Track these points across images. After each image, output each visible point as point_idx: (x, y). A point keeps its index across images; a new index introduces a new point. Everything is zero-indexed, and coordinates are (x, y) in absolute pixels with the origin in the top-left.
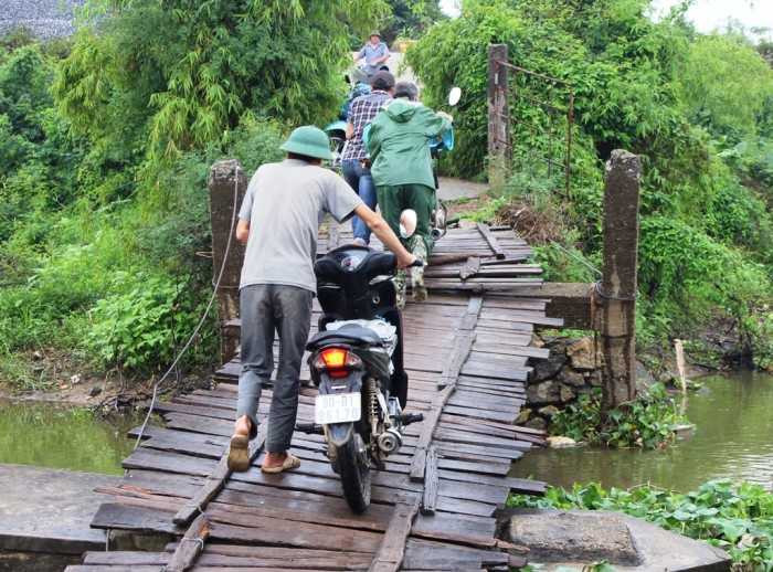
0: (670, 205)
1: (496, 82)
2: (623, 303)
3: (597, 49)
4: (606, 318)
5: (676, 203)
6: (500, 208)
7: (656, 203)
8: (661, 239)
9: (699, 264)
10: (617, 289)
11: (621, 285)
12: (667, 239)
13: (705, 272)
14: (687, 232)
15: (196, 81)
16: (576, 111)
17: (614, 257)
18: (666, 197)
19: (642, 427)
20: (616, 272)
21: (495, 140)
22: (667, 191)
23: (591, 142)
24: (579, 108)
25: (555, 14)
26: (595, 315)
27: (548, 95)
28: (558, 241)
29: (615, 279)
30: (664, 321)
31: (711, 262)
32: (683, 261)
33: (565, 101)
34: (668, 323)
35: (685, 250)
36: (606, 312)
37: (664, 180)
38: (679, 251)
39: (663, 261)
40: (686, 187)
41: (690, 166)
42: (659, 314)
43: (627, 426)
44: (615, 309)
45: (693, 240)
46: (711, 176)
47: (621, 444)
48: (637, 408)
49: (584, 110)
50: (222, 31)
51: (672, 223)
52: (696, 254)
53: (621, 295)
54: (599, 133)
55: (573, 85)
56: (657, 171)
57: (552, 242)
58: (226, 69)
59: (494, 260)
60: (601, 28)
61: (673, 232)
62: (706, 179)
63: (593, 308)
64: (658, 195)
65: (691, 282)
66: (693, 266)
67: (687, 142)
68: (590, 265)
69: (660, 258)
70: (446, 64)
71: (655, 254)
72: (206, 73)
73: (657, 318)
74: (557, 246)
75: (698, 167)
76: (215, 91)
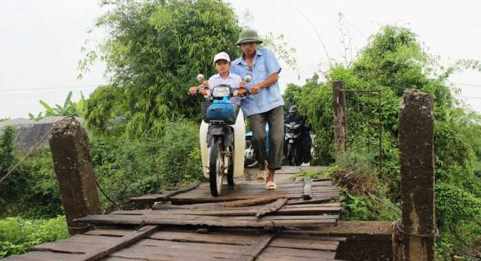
0: (447, 177)
1: (338, 102)
2: (423, 239)
4: (407, 254)
5: (450, 175)
6: (334, 172)
7: (439, 176)
8: (443, 196)
9: (468, 210)
10: (416, 226)
11: (420, 222)
12: (446, 196)
13: (471, 216)
14: (459, 192)
15: (153, 103)
16: (389, 124)
17: (412, 195)
18: (444, 172)
20: (414, 210)
21: (338, 137)
22: (445, 169)
24: (390, 122)
25: (377, 77)
26: (397, 252)
27: (373, 116)
28: (374, 193)
29: (414, 216)
30: (448, 245)
31: (475, 209)
32: (457, 209)
34: (450, 247)
35: (458, 202)
36: (407, 248)
37: (442, 162)
38: (454, 203)
39: (445, 210)
40: (455, 166)
41: (456, 155)
42: (444, 241)
44: (415, 245)
45: (463, 196)
46: (469, 160)
49: (393, 124)
50: (169, 74)
51: (449, 186)
52: (465, 205)
53: (421, 231)
55: (387, 110)
56: (438, 158)
57: (370, 194)
58: (169, 96)
59: (302, 201)
60: (402, 83)
61: (450, 192)
62: (466, 161)
63: (394, 244)
64: (439, 171)
65: (463, 221)
66: (463, 211)
67: (454, 141)
68: (397, 209)
69: (443, 208)
70: (319, 106)
71: (440, 205)
72: (158, 99)
73: (443, 243)
74: (373, 197)
75: (462, 156)
76: (163, 108)
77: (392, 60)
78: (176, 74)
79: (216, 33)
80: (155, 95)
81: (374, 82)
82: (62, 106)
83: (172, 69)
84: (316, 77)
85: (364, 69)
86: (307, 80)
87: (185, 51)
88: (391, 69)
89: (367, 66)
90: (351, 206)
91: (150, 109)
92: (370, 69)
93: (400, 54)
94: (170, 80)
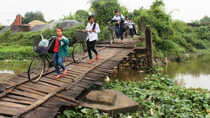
1: (141, 21)
3: (158, 18)
7: (166, 38)
10: (148, 48)
15: (100, 22)
19: (154, 70)
23: (157, 30)
25: (153, 14)
29: (148, 46)
33: (153, 25)
43: (151, 69)
44: (148, 51)
47: (150, 72)
48: (153, 67)
50: (104, 15)
54: (158, 29)
56: (166, 34)
58: (104, 20)
59: (129, 43)
60: (159, 15)
62: (173, 35)
63: (145, 51)
64: (166, 37)
67: (170, 30)
72: (101, 21)
76: (102, 23)
77: (157, 10)
78: (105, 15)
79: (114, 6)
80: (100, 20)
81: (152, 15)
82: (69, 16)
83: (104, 14)
84: (142, 7)
85: (150, 12)
86: (140, 8)
87: (107, 10)
88: (156, 12)
89: (151, 11)
90: (142, 45)
91: (99, 23)
92: (151, 12)
93: (160, 8)
94: (104, 16)
